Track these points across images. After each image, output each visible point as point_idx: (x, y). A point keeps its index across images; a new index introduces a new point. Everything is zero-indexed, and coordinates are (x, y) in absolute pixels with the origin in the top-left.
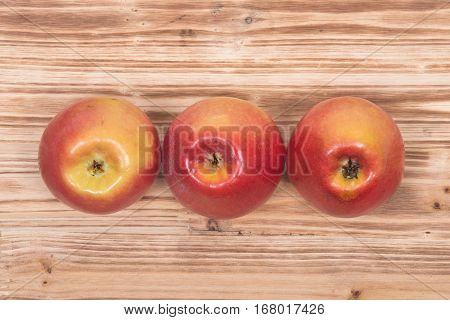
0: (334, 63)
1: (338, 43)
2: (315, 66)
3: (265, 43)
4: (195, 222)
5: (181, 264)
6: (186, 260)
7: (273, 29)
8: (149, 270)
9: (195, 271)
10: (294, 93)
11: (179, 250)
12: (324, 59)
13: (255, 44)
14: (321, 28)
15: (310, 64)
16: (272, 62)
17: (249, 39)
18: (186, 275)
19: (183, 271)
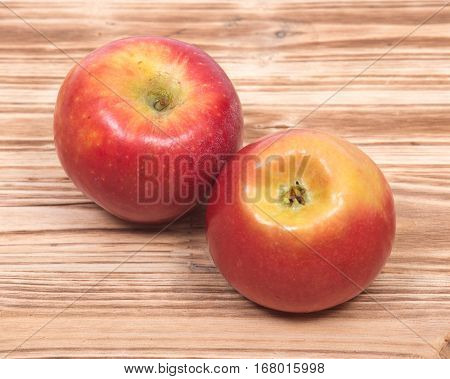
0: (410, 79)
1: (417, 57)
2: (383, 83)
3: (305, 59)
4: (199, 257)
5: (178, 307)
6: (184, 302)
7: (317, 44)
8: (127, 315)
9: (198, 315)
10: (351, 113)
11: (174, 291)
12: (395, 76)
13: (289, 60)
14: (389, 42)
15: (374, 81)
16: (317, 80)
17: (282, 55)
18: (185, 320)
19: (179, 315)
